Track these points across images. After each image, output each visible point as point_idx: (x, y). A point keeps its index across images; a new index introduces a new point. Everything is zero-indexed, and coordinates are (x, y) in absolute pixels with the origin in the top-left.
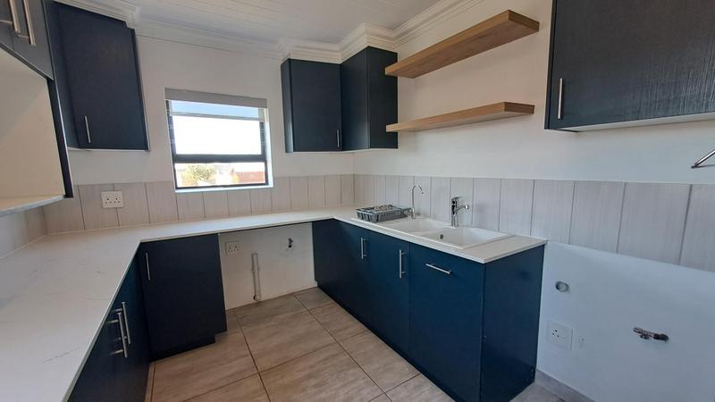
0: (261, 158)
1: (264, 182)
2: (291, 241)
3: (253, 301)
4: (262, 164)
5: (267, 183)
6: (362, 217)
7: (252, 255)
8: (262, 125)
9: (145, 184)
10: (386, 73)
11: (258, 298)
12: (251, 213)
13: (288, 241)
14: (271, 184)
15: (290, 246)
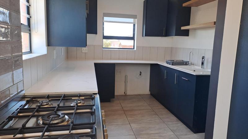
0: (132, 38)
1: (133, 48)
2: (141, 72)
3: (124, 94)
4: (133, 41)
5: (134, 49)
6: (167, 63)
7: (125, 76)
8: (134, 25)
9: (94, 45)
10: (183, 6)
11: (126, 93)
12: (127, 59)
13: (140, 73)
14: (135, 49)
15: (140, 75)
